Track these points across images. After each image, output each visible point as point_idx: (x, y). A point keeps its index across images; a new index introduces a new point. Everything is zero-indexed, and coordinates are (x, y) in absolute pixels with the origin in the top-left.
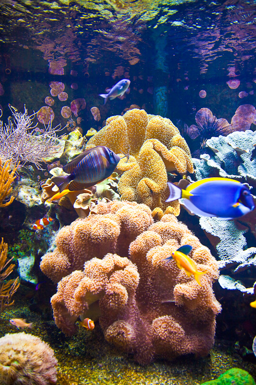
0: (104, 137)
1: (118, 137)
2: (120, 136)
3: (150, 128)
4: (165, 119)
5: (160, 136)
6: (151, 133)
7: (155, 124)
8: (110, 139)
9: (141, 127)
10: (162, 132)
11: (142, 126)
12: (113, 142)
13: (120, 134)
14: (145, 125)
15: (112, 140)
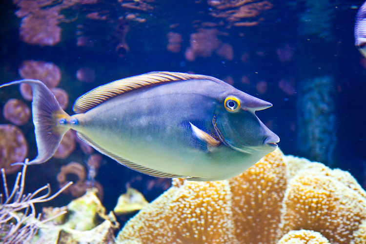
0: (167, 219)
1: (206, 221)
2: (212, 218)
3: (296, 200)
4: (338, 172)
5: (326, 220)
6: (298, 212)
7: (308, 188)
8: (185, 226)
9: (269, 192)
10: (331, 208)
11: (272, 189)
12: (192, 234)
13: (212, 213)
14: (279, 187)
15: (190, 230)
